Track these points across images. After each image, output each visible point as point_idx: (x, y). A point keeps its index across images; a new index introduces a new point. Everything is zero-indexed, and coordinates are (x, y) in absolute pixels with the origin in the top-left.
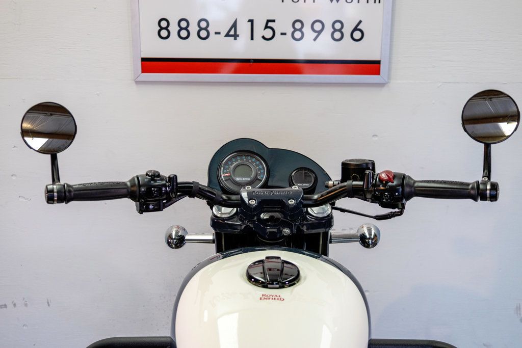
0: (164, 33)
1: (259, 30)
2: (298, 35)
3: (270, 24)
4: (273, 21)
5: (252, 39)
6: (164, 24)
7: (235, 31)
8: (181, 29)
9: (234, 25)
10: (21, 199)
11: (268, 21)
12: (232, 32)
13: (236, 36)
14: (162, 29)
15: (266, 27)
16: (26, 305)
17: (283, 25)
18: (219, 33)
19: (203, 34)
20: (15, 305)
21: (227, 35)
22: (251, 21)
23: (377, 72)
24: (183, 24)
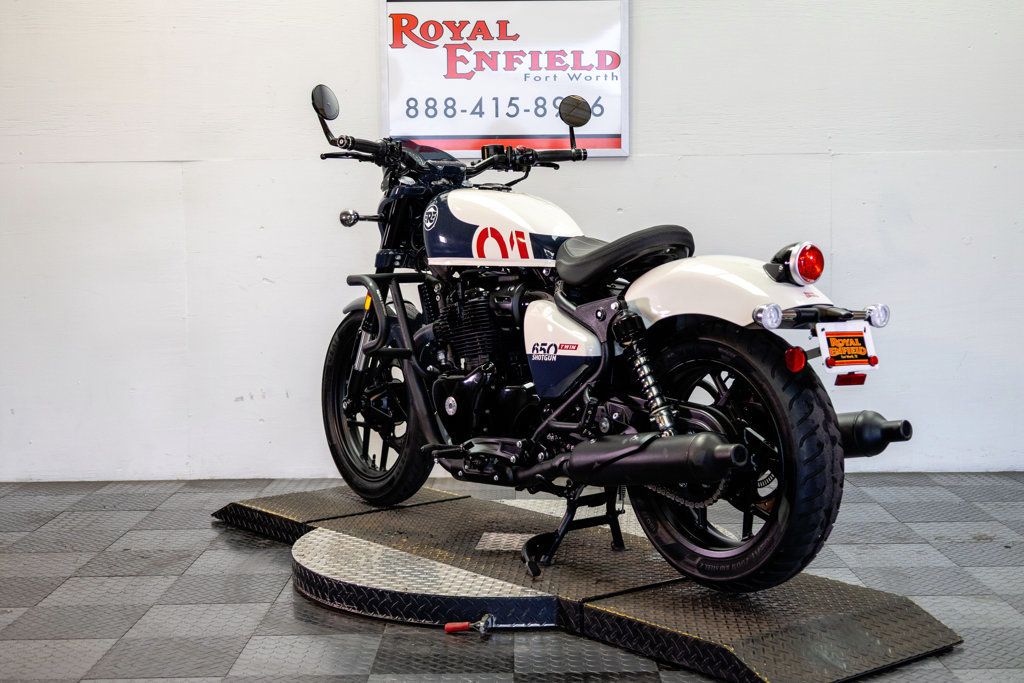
0: (412, 112)
1: (504, 108)
2: (541, 111)
3: (514, 102)
4: (517, 99)
5: (497, 116)
6: (412, 103)
7: (481, 109)
8: (429, 107)
9: (480, 103)
10: (265, 282)
11: (512, 99)
12: (478, 110)
13: (481, 114)
14: (410, 108)
15: (510, 104)
16: (264, 397)
17: (526, 102)
18: (465, 111)
19: (450, 112)
20: (252, 397)
21: (473, 113)
22: (496, 99)
23: (618, 145)
24: (431, 103)
